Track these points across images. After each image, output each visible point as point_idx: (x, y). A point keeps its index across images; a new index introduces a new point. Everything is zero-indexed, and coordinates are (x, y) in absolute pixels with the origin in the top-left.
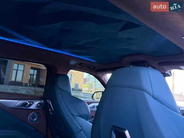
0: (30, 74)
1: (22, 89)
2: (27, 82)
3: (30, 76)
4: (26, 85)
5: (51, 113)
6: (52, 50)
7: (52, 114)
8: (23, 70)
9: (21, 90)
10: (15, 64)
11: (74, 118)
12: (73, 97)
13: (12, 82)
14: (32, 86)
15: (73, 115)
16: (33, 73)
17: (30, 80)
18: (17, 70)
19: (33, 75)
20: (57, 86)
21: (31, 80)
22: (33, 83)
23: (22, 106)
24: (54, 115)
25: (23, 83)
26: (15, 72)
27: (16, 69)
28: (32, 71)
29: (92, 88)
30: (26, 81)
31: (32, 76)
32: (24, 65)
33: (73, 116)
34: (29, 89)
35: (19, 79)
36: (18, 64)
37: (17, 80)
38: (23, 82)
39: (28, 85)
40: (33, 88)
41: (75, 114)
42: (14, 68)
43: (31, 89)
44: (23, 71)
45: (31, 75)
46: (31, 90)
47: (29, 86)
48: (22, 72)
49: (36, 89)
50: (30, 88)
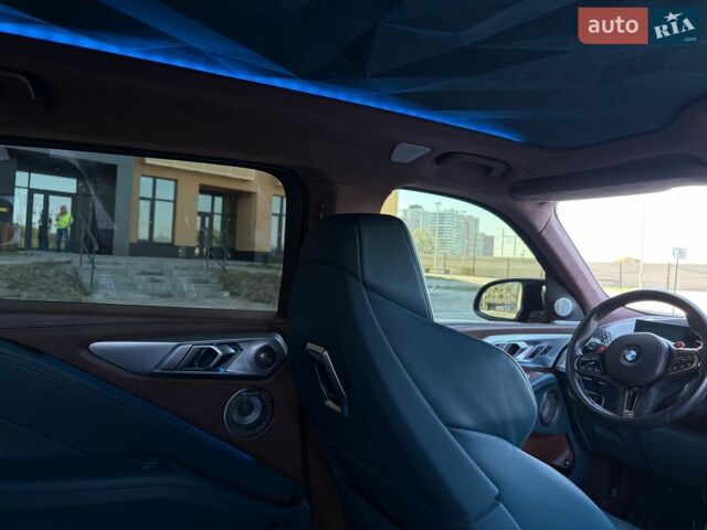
0: (200, 214)
1: (176, 268)
2: (193, 242)
3: (199, 218)
4: (189, 254)
5: (329, 403)
6: (311, 90)
7: (338, 409)
8: (172, 198)
9: (175, 272)
10: (143, 179)
11: (461, 439)
12: (441, 328)
13: (141, 243)
14: (211, 257)
15: (452, 425)
16: (208, 210)
17: (201, 234)
18: (153, 200)
19: (211, 215)
20: (357, 278)
21: (206, 234)
22: (214, 244)
23: (191, 364)
24: (346, 414)
25: (178, 248)
26: (144, 206)
27: (150, 196)
28: (204, 203)
29: (430, 256)
30: (188, 239)
31: (207, 219)
32: (176, 181)
33: (453, 433)
34: (201, 268)
35: (163, 232)
36: (155, 178)
37: (156, 235)
38: (176, 243)
39: (197, 251)
40: (215, 264)
41: (464, 418)
42: (142, 195)
43: (208, 269)
44: (175, 202)
45: (202, 215)
46: (210, 273)
47: (201, 256)
48: (172, 204)
49: (227, 268)
50: (204, 263)
